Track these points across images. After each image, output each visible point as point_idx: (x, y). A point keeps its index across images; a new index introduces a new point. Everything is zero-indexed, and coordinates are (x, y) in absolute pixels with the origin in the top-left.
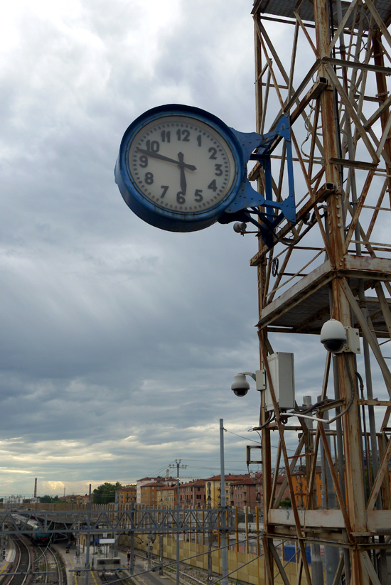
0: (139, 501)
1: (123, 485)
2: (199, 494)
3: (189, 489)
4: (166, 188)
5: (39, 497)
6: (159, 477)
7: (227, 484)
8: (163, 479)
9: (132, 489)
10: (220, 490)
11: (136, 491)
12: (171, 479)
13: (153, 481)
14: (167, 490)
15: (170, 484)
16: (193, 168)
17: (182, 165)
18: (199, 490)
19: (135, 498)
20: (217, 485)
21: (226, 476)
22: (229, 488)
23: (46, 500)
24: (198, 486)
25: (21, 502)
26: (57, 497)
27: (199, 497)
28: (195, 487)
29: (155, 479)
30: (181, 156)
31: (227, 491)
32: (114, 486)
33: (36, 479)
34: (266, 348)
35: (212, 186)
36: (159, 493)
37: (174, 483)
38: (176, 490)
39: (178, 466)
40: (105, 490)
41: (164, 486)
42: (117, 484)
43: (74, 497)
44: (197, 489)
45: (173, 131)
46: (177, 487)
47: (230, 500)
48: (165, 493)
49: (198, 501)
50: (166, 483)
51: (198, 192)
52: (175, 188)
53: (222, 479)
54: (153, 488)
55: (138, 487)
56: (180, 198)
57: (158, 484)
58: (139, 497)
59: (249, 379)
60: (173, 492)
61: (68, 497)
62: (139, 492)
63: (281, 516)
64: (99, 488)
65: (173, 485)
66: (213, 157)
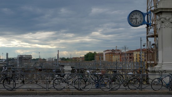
0: (104, 60)
1: (97, 53)
2: (131, 56)
3: (126, 55)
4: (134, 22)
5: (60, 58)
6: (113, 50)
7: (143, 52)
8: (115, 51)
9: (101, 55)
10: (140, 55)
11: (103, 55)
12: (118, 50)
13: (110, 51)
14: (117, 55)
15: (118, 53)
16: (138, 18)
17: (136, 19)
18: (131, 55)
19: (103, 58)
20: (139, 53)
21: (142, 49)
22: (144, 54)
23: (63, 59)
24: (131, 53)
25: (54, 60)
26: (68, 58)
27: (130, 58)
28: (129, 54)
29: (111, 50)
30: (136, 17)
31: (143, 55)
32: (93, 53)
33: (58, 51)
34: (147, 40)
35: (140, 21)
36: (113, 56)
37: (120, 52)
38: (121, 55)
39: (125, 48)
40: (89, 55)
41: (115, 53)
42: (95, 52)
43: (76, 58)
44: (130, 55)
45: (135, 13)
46: (121, 54)
47: (144, 59)
48: (116, 56)
49: (130, 59)
50: (116, 52)
51: (138, 22)
52: (135, 22)
53: (141, 50)
54: (111, 54)
55: (104, 54)
56: (136, 23)
57: (113, 52)
58: (104, 58)
59: (145, 44)
60: (119, 56)
61: (73, 58)
62: (104, 56)
63: (149, 62)
64: (87, 54)
65: (119, 53)
66: (140, 17)
